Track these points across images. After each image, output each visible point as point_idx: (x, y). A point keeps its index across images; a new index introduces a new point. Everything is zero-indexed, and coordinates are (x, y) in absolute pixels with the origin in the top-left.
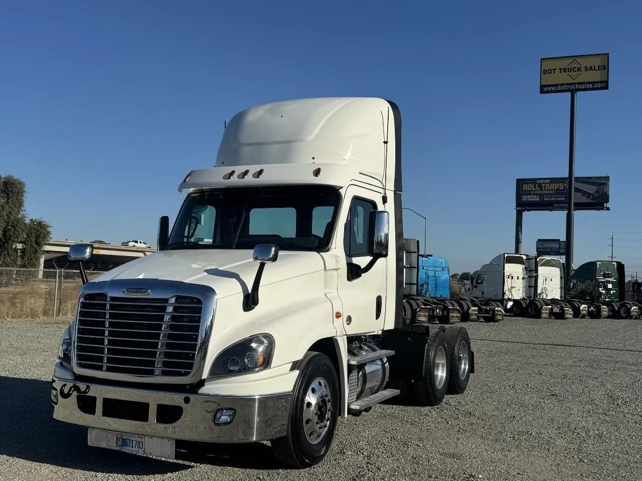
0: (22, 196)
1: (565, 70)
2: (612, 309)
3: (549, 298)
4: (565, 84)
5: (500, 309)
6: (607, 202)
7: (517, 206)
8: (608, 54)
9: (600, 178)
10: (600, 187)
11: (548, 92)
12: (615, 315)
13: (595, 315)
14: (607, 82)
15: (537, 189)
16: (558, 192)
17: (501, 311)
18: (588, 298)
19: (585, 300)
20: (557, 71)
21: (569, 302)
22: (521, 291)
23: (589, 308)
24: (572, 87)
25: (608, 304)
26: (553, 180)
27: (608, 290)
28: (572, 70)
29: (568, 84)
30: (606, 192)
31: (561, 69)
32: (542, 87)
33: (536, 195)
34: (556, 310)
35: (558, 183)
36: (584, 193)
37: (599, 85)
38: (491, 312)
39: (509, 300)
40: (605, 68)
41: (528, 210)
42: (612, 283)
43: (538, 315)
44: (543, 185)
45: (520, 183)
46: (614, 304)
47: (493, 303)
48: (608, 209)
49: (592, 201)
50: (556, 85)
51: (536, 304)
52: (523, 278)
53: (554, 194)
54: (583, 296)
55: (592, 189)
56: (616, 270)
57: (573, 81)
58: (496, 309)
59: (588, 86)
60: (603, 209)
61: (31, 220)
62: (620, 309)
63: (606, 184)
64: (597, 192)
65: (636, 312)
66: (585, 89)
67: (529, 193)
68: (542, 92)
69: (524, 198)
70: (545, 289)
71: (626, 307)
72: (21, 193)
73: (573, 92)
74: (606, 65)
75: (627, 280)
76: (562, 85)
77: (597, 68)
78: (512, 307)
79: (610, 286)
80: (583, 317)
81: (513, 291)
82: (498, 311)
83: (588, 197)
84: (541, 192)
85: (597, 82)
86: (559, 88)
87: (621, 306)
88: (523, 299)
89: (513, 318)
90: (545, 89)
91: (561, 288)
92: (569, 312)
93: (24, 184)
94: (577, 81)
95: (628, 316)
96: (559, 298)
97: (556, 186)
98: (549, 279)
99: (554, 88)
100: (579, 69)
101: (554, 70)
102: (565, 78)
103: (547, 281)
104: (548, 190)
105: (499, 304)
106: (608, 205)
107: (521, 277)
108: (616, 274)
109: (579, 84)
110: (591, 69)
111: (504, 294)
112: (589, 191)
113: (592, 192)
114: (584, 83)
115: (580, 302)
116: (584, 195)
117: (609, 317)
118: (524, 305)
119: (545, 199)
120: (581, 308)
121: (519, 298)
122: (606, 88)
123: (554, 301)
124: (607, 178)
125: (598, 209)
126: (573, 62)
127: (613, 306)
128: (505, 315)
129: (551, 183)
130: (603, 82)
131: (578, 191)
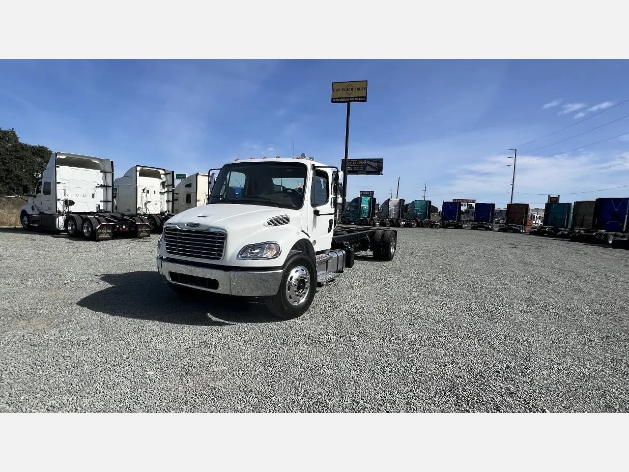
1: (344, 90)
4: (344, 98)
8: (367, 81)
9: (378, 159)
10: (379, 164)
11: (335, 102)
14: (366, 97)
15: (351, 164)
16: (360, 166)
20: (341, 90)
24: (348, 100)
29: (346, 98)
30: (381, 166)
32: (333, 99)
33: (350, 167)
35: (360, 161)
36: (372, 166)
37: (362, 99)
39: (144, 214)
40: (366, 89)
44: (353, 162)
48: (382, 174)
49: (375, 170)
50: (340, 98)
52: (160, 193)
53: (358, 167)
55: (375, 165)
57: (348, 96)
59: (356, 99)
60: (380, 174)
63: (381, 163)
64: (377, 166)
66: (355, 101)
68: (333, 102)
73: (349, 102)
74: (366, 87)
76: (343, 98)
77: (361, 89)
84: (353, 166)
85: (361, 97)
86: (341, 100)
90: (334, 100)
94: (350, 96)
97: (359, 163)
99: (338, 100)
100: (352, 89)
101: (339, 89)
102: (344, 94)
104: (356, 165)
106: (382, 172)
107: (158, 191)
109: (351, 98)
110: (358, 89)
111: (137, 208)
114: (354, 97)
119: (354, 169)
122: (365, 101)
124: (383, 159)
125: (378, 174)
126: (349, 86)
129: (357, 161)
130: (364, 97)
131: (369, 165)
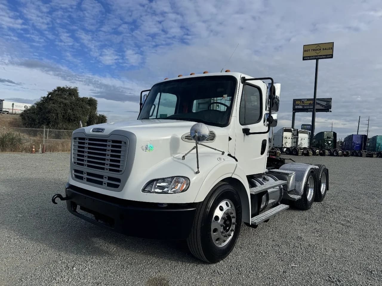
0: (96, 105)
1: (314, 50)
2: (330, 152)
3: (303, 147)
4: (314, 56)
5: (279, 151)
6: (331, 109)
7: (293, 110)
8: (333, 43)
9: (328, 99)
10: (328, 102)
11: (306, 60)
12: (331, 155)
13: (323, 154)
14: (332, 55)
15: (302, 103)
16: (310, 104)
17: (279, 152)
18: (320, 147)
19: (318, 148)
20: (311, 50)
21: (311, 149)
22: (290, 144)
23: (320, 151)
24: (317, 57)
25: (329, 150)
26: (308, 100)
27: (329, 144)
28: (317, 50)
30: (330, 104)
31: (312, 50)
32: (303, 57)
33: (301, 106)
34: (305, 152)
35: (310, 101)
36: (321, 105)
37: (329, 56)
38: (275, 153)
39: (285, 147)
40: (332, 49)
41: (298, 112)
42: (331, 141)
43: (297, 154)
44: (304, 102)
45: (295, 101)
46: (331, 150)
47: (276, 149)
48: (331, 111)
49: (324, 108)
50: (310, 57)
51: (296, 149)
52: (291, 138)
53: (308, 105)
54: (317, 147)
56: (333, 135)
57: (317, 55)
58: (277, 151)
59: (324, 57)
60: (329, 112)
61: (100, 115)
62: (333, 152)
63: (330, 101)
64: (326, 105)
65: (341, 153)
67: (298, 105)
68: (304, 59)
69: (296, 107)
70: (301, 143)
71: (337, 151)
72: (96, 104)
73: (317, 59)
74: (332, 47)
75: (337, 141)
76: (312, 56)
77: (328, 49)
78: (286, 150)
79: (330, 142)
80: (317, 155)
81: (287, 144)
82: (278, 152)
83: (323, 107)
84: (303, 104)
85: (328, 55)
86: (311, 58)
87: (335, 151)
88: (291, 147)
89: (286, 155)
90: (305, 58)
91: (308, 143)
92: (311, 152)
93: (97, 101)
94: (319, 55)
95: (337, 155)
96: (307, 147)
97: (310, 102)
98: (303, 139)
99: (309, 58)
100: (320, 49)
101: (309, 50)
102: (314, 54)
103: (302, 140)
104: (306, 103)
105: (278, 149)
106: (331, 110)
107: (290, 138)
108: (333, 138)
109: (320, 56)
110: (325, 49)
111: (282, 145)
112: (323, 104)
113: (324, 105)
114: (322, 55)
115: (316, 149)
116: (321, 106)
117: (329, 155)
118: (291, 150)
119: (305, 107)
120: (316, 151)
121: (289, 147)
122: (332, 57)
123: (305, 148)
124: (331, 99)
125: (327, 112)
126: (318, 47)
127: (330, 151)
128: (281, 154)
129: (307, 100)
130: (331, 55)
131: (319, 104)
